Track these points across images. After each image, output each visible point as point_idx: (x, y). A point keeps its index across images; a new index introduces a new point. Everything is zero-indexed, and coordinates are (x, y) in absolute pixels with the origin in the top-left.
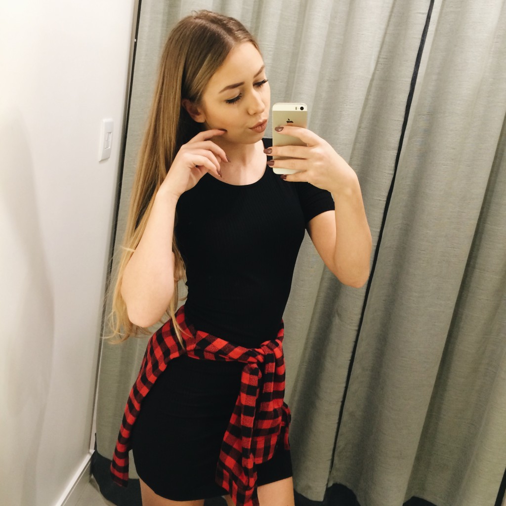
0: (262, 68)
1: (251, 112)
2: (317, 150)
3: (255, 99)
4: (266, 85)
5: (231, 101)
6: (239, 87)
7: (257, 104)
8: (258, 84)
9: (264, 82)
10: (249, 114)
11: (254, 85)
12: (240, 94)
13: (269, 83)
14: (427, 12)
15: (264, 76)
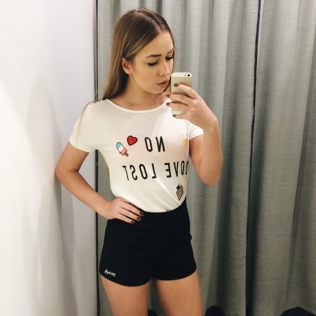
2: (194, 101)
6: (158, 57)
9: (171, 58)
10: (159, 75)
11: (166, 59)
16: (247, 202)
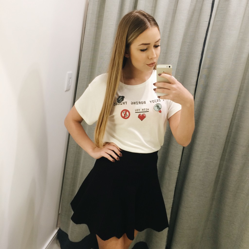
0: (159, 40)
1: (150, 58)
2: (174, 86)
3: (153, 52)
4: (159, 47)
5: (142, 50)
6: (147, 45)
7: (153, 55)
8: (156, 47)
9: (158, 46)
10: (148, 58)
11: (154, 46)
12: (147, 48)
13: (160, 47)
14: (208, 21)
15: (159, 44)
16: (179, 166)
